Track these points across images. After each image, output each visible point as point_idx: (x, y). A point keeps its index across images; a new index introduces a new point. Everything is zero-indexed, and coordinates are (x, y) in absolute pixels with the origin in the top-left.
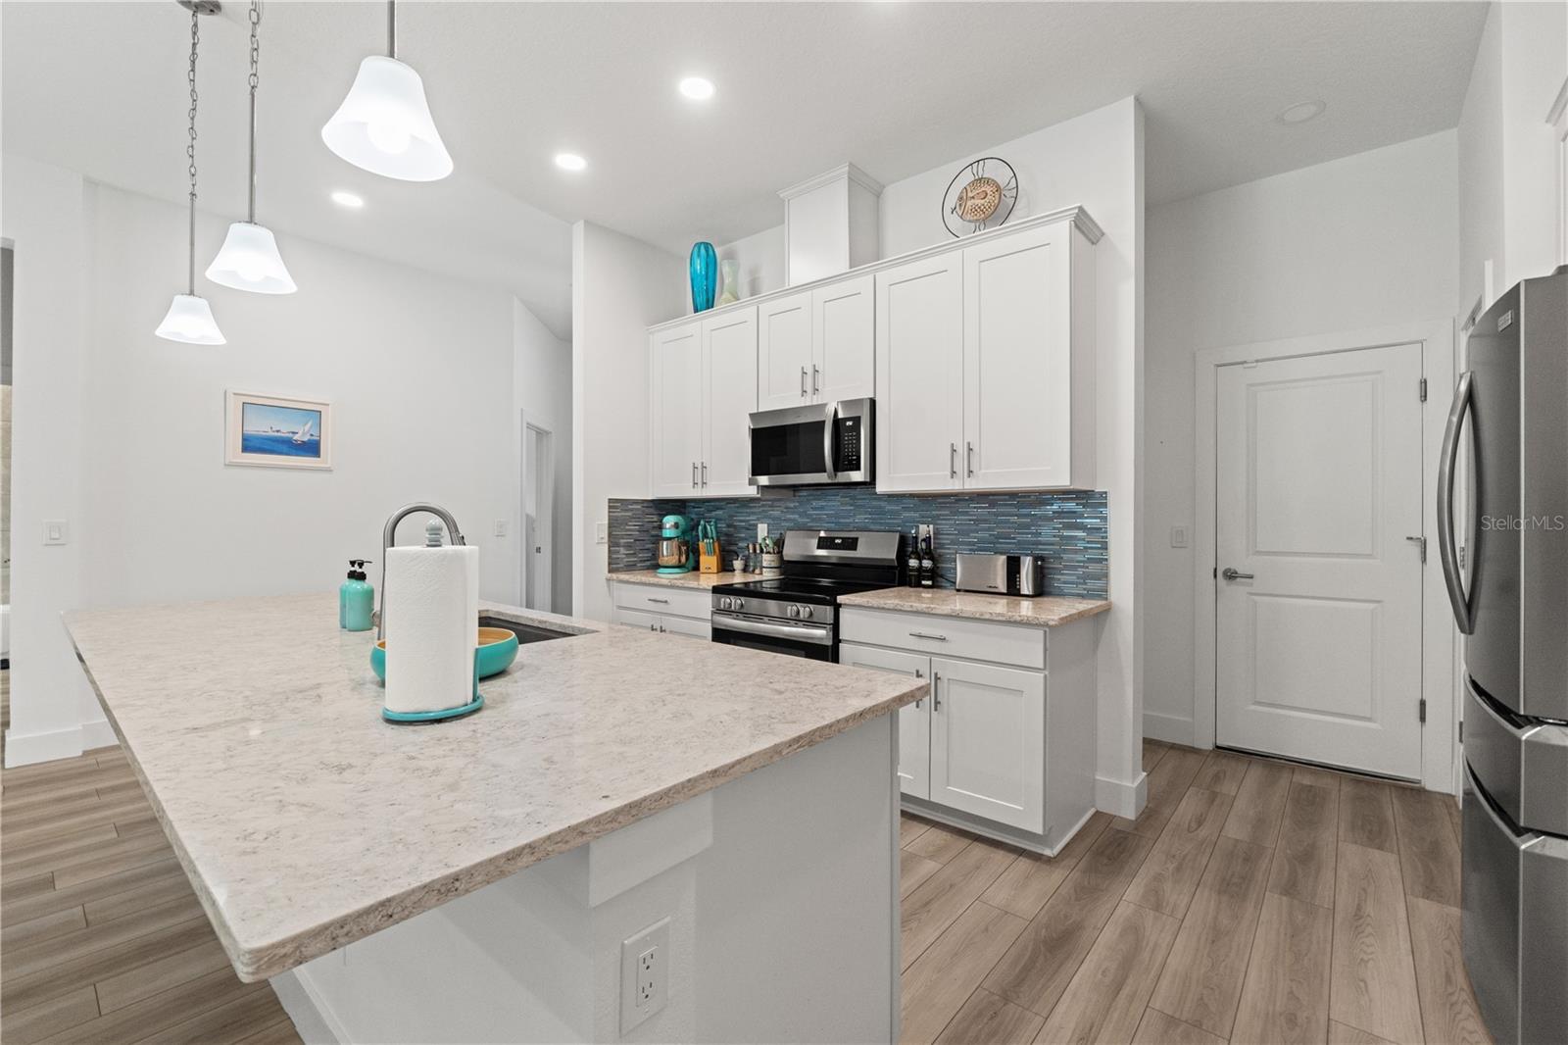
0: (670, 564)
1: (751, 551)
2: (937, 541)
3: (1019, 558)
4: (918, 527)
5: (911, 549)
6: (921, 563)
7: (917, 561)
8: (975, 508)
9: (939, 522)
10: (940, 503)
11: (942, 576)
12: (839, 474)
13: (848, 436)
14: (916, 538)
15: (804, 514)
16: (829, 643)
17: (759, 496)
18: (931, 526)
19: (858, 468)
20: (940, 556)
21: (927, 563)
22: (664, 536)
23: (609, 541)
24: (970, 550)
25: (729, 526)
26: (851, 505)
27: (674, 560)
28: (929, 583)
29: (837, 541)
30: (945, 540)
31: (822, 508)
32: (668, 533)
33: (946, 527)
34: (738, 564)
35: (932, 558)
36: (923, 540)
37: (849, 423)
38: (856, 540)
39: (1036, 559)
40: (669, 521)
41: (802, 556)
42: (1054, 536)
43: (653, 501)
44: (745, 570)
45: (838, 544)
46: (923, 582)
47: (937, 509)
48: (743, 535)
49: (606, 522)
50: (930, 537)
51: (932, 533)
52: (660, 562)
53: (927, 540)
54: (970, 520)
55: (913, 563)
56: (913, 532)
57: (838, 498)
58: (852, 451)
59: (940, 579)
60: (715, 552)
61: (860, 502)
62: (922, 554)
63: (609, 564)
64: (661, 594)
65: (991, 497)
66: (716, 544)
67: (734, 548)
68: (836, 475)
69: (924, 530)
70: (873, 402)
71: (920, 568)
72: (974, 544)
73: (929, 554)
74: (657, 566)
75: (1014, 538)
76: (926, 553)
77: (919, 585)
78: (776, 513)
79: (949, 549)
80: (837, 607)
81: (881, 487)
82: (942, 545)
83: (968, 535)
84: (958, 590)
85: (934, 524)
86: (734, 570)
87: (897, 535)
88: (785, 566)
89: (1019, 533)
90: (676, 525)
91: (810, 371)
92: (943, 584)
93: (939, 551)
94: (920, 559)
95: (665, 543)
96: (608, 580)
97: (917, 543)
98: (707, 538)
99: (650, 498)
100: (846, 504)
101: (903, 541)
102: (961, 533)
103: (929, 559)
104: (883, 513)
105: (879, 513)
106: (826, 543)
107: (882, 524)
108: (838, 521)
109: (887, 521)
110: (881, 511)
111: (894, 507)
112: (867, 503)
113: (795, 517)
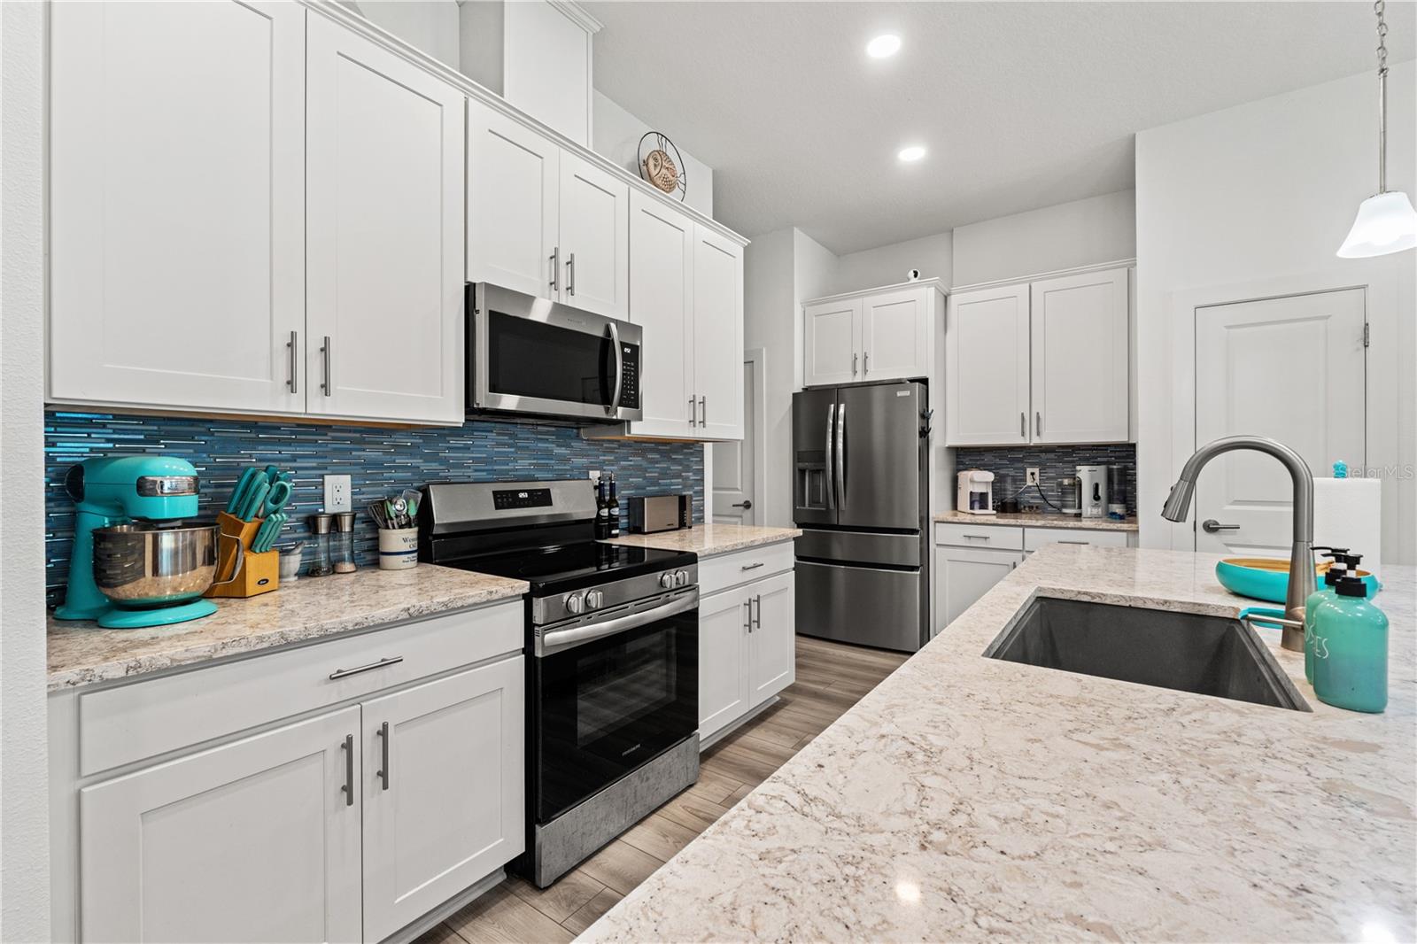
7: (607, 511)
9: (605, 467)
13: (627, 365)
19: (636, 406)
26: (510, 446)
29: (521, 495)
31: (467, 448)
37: (628, 351)
38: (546, 492)
45: (523, 499)
47: (603, 454)
57: (492, 435)
58: (631, 385)
61: (521, 443)
100: (504, 445)
104: (550, 457)
105: (545, 457)
106: (505, 500)
107: (549, 471)
108: (490, 468)
109: (555, 467)
110: (549, 455)
111: (563, 451)
112: (532, 445)
113: (417, 462)
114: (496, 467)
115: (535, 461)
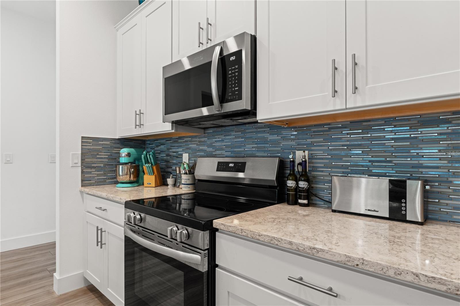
0: (125, 181)
1: (178, 172)
2: (312, 165)
3: (405, 182)
4: (294, 153)
5: (289, 172)
6: (297, 184)
7: (294, 182)
8: (348, 134)
9: (313, 148)
10: (314, 132)
11: (316, 195)
12: (225, 105)
13: (232, 70)
14: (293, 162)
15: (210, 146)
16: (204, 268)
17: (173, 131)
18: (307, 152)
19: (240, 98)
20: (314, 177)
21: (303, 184)
22: (121, 162)
23: (82, 165)
24: (343, 173)
25: (168, 155)
27: (127, 178)
28: (305, 202)
29: (231, 165)
30: (319, 164)
32: (123, 160)
33: (319, 153)
34: (170, 181)
35: (307, 180)
36: (300, 164)
37: (232, 58)
38: (244, 164)
39: (425, 182)
40: (124, 151)
41: (207, 176)
42: (440, 159)
43: (119, 139)
44: (175, 185)
45: (231, 167)
46: (300, 201)
47: (312, 137)
48: (175, 161)
49: (80, 152)
50: (306, 161)
51: (307, 158)
52: (118, 180)
53: (303, 164)
54: (343, 146)
55: (291, 183)
56: (291, 157)
58: (235, 84)
59: (314, 198)
60: (154, 173)
62: (298, 176)
63: (82, 181)
64: (104, 204)
65: (364, 124)
66: (155, 168)
67: (170, 170)
68: (222, 106)
69: (300, 155)
70: (254, 39)
71: (297, 188)
72: (347, 167)
73: (305, 176)
74: (117, 183)
75: (390, 162)
76: (302, 175)
77: (296, 203)
78: (193, 146)
79: (322, 171)
80: (213, 232)
81: (262, 116)
82: (314, 169)
83: (341, 159)
84: (334, 211)
85: (309, 150)
86: (167, 185)
87: (277, 160)
88: (196, 183)
89: (396, 157)
90: (129, 155)
91: (204, 25)
92: (318, 203)
93: (313, 173)
94: (297, 180)
95: (121, 166)
96: (82, 192)
97: (294, 166)
98: (149, 163)
99: (117, 138)
100: (239, 137)
101: (282, 165)
102: (334, 157)
103: (304, 181)
104: (266, 142)
105: (263, 142)
106: (222, 167)
107: (265, 151)
108: (233, 150)
109: (269, 149)
110: (265, 141)
111: (275, 137)
112: (254, 135)
113: (205, 148)
114: (235, 150)
115: (256, 146)
